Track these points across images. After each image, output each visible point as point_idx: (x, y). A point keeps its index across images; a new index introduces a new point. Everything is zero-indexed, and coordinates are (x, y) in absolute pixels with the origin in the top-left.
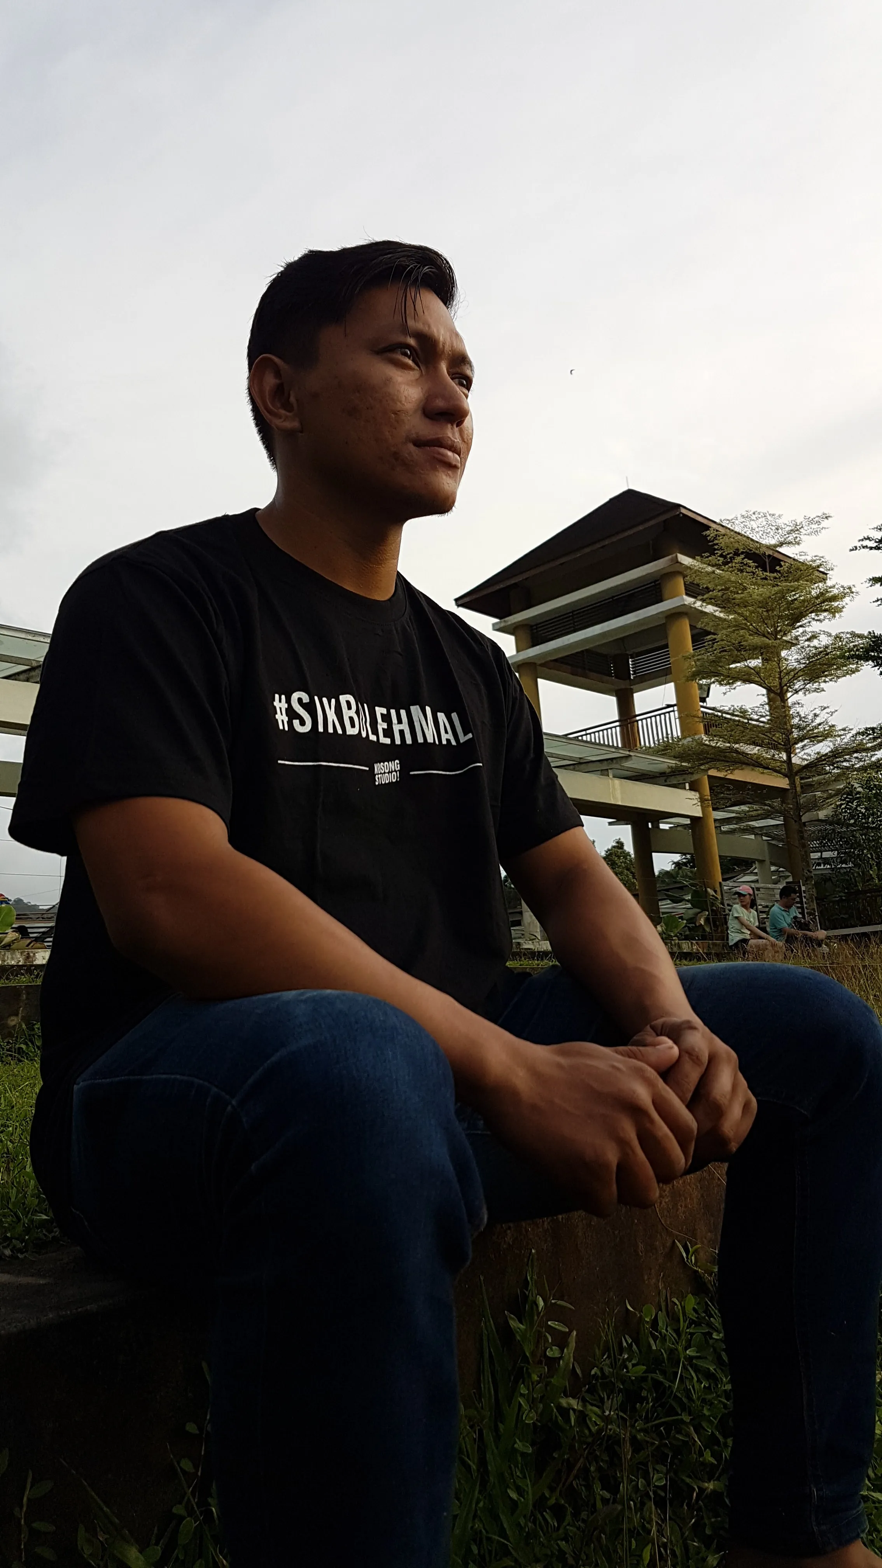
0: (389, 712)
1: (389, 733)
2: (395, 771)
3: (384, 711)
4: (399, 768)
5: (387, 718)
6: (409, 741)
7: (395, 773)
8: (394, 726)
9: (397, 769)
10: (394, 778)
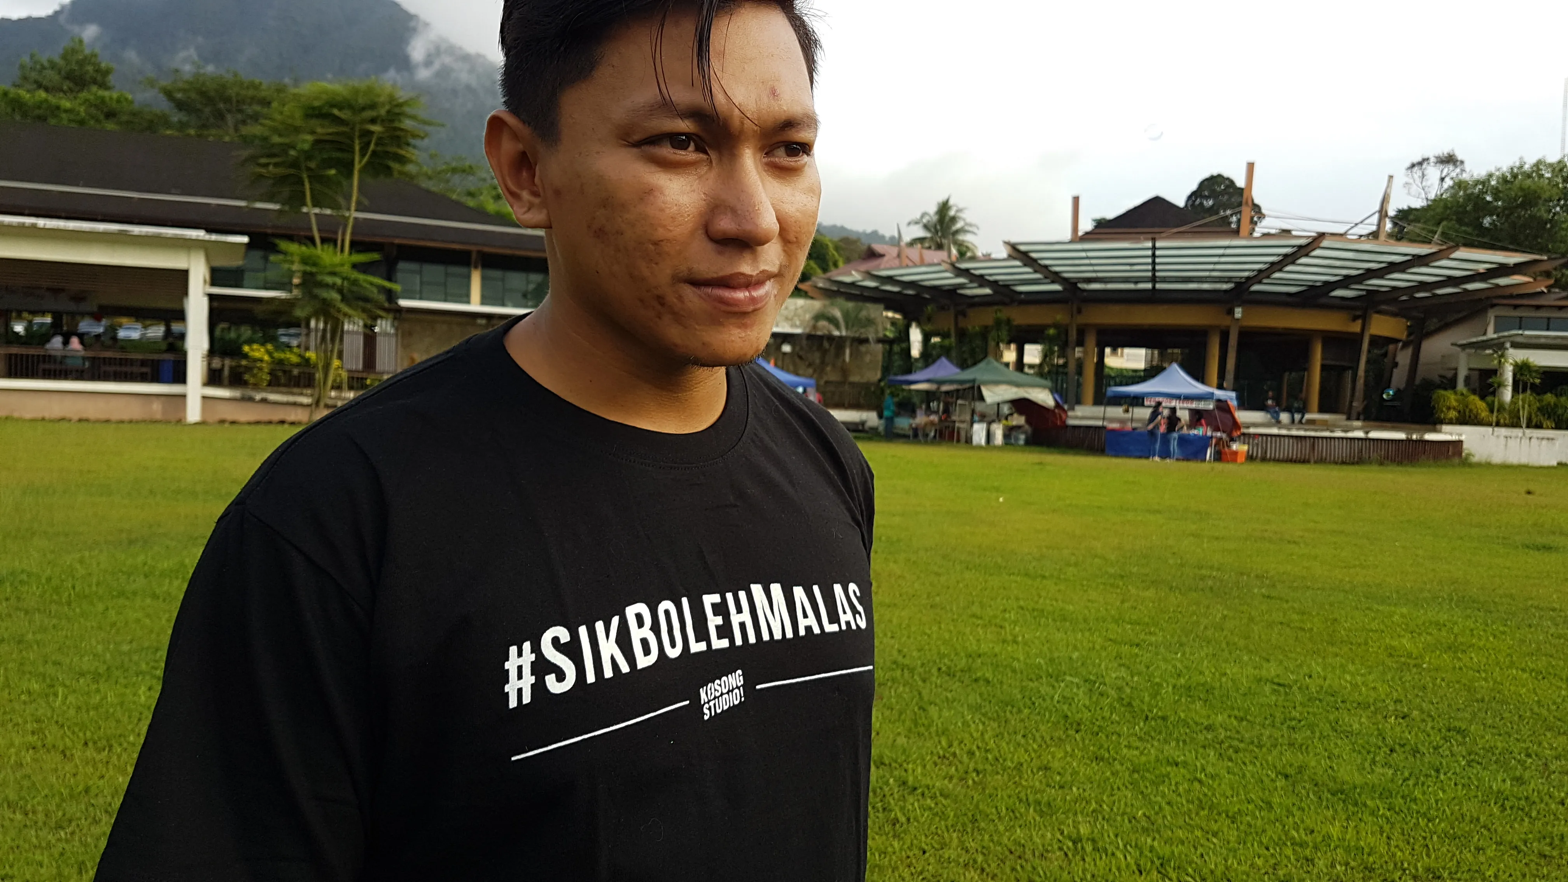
0: (724, 599)
1: (725, 631)
2: (738, 687)
3: (716, 598)
4: (742, 682)
5: (721, 609)
6: (752, 639)
7: (737, 691)
8: (732, 618)
9: (739, 685)
10: (736, 699)
